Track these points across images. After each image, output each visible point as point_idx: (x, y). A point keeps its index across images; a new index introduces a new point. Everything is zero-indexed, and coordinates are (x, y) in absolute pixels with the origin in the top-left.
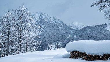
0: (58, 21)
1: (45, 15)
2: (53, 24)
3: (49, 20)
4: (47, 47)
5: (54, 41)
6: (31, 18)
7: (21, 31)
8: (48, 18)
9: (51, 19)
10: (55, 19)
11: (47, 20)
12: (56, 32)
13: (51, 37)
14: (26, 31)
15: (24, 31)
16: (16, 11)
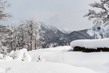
0: (54, 28)
1: (45, 24)
2: (50, 30)
3: (47, 27)
4: (46, 46)
5: (51, 42)
6: (38, 26)
7: (31, 35)
8: (47, 26)
9: (49, 27)
10: (52, 26)
11: (46, 27)
12: (53, 36)
13: (49, 39)
14: (35, 35)
15: (34, 35)
16: (28, 21)
